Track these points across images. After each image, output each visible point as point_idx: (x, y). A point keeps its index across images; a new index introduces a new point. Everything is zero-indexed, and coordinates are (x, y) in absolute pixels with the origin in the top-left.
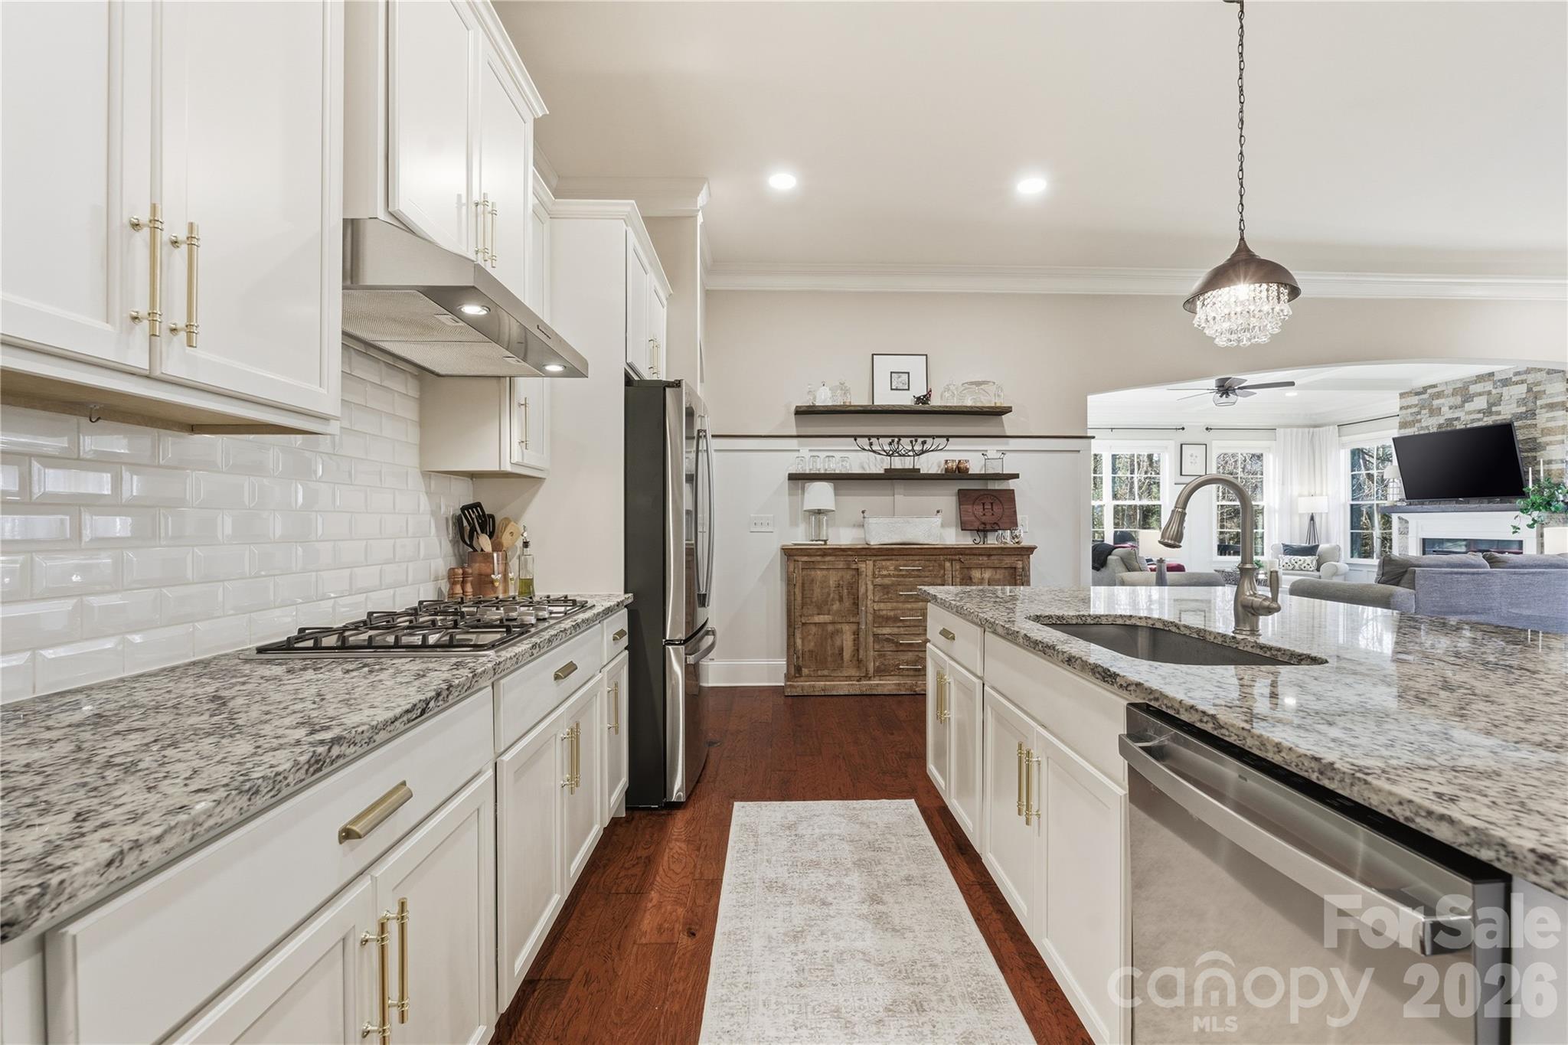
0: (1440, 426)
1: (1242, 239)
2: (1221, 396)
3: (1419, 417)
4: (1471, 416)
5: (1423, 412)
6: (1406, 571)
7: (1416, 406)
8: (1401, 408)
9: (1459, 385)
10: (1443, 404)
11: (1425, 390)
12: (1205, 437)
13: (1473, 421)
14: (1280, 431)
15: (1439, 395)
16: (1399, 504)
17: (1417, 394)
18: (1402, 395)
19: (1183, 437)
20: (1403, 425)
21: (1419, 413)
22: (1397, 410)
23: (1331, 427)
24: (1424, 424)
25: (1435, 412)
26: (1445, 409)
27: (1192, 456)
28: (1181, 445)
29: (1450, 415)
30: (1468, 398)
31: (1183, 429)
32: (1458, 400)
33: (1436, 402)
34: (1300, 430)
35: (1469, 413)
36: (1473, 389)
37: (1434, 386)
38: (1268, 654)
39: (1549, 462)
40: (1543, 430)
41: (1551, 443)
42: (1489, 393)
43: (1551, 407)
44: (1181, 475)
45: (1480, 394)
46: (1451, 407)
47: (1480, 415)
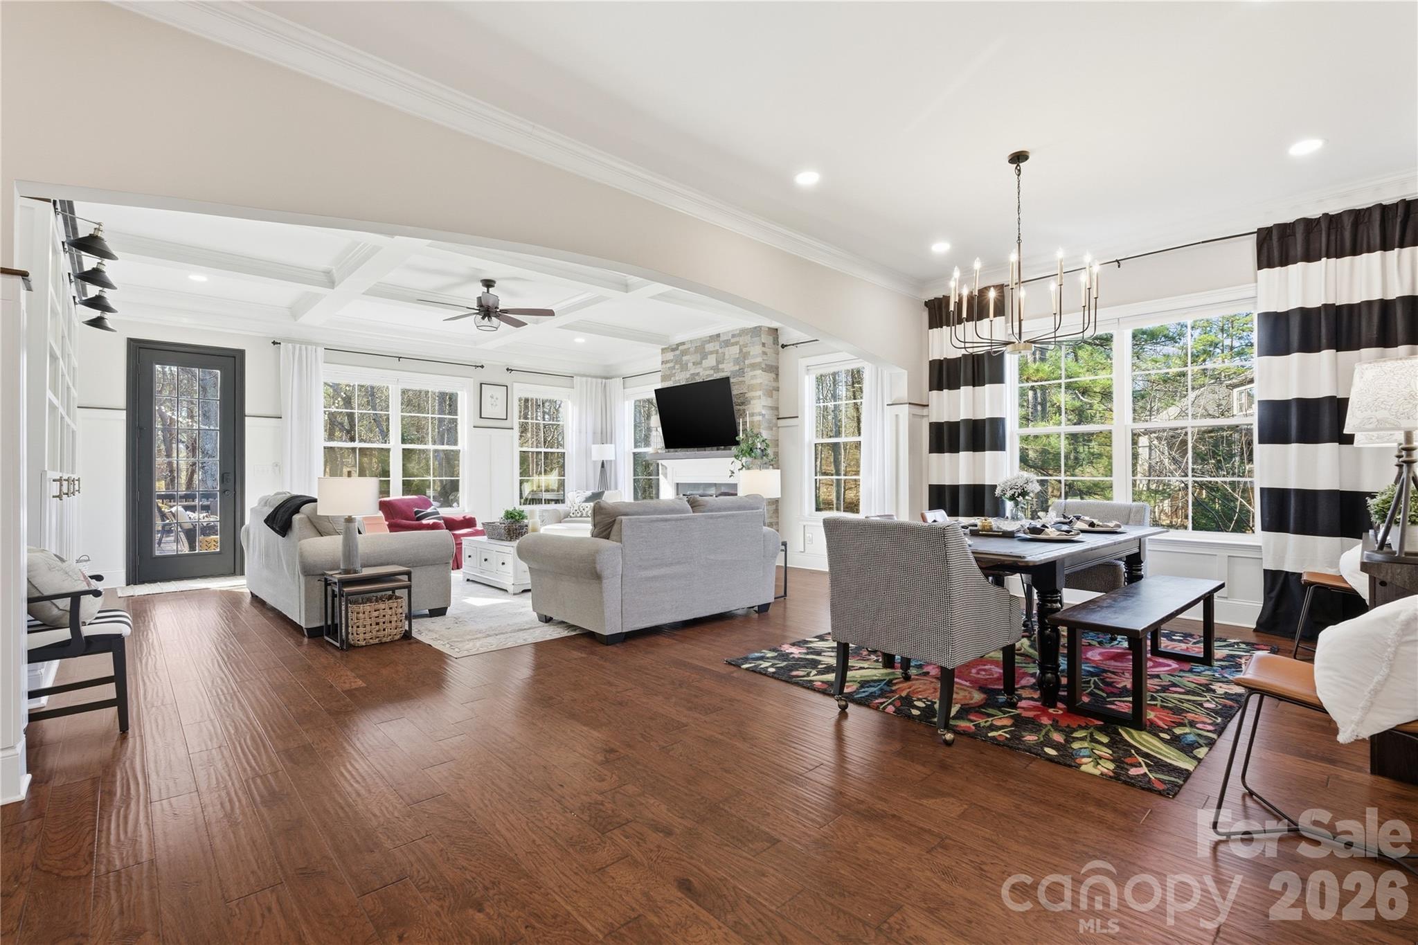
0: (686, 379)
2: (483, 318)
3: (674, 371)
4: (706, 372)
5: (677, 367)
6: (615, 522)
7: (672, 361)
8: (663, 363)
9: (699, 344)
10: (689, 361)
11: (678, 345)
12: (505, 378)
14: (577, 380)
15: (684, 353)
16: (660, 451)
17: (673, 350)
18: (664, 351)
19: (483, 375)
20: (664, 379)
21: (673, 368)
22: (658, 366)
23: (618, 379)
24: (676, 377)
25: (684, 367)
26: (690, 365)
27: (492, 397)
28: (481, 384)
29: (692, 370)
30: (704, 356)
31: (482, 367)
32: (697, 357)
33: (685, 358)
34: (594, 380)
35: (705, 369)
36: (707, 348)
37: (683, 344)
39: (752, 415)
40: (749, 386)
41: (753, 398)
42: (717, 352)
43: (753, 366)
44: (481, 417)
45: (711, 353)
46: (694, 364)
47: (712, 372)
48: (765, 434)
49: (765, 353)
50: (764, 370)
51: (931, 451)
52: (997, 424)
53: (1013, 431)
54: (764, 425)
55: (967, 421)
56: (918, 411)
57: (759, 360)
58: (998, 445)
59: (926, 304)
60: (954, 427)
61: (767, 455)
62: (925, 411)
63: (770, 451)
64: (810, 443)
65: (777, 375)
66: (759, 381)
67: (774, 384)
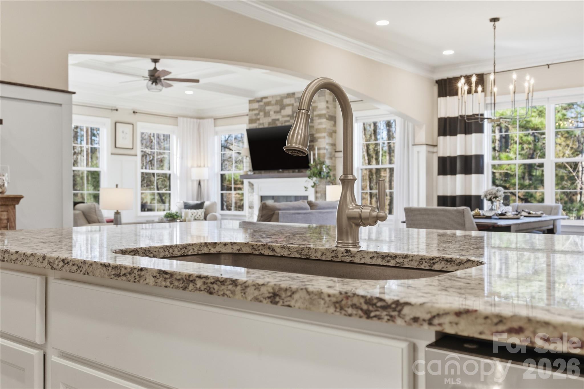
0: (269, 124)
2: (152, 84)
3: (259, 117)
4: (284, 119)
5: (261, 114)
7: (257, 109)
8: (250, 110)
9: (278, 98)
10: (271, 110)
11: (262, 99)
12: (132, 118)
13: (286, 121)
14: (180, 119)
15: (268, 104)
16: (249, 173)
17: (258, 101)
18: (250, 102)
19: (117, 116)
20: (251, 121)
21: (258, 114)
22: (247, 111)
23: (210, 120)
24: (261, 121)
25: (267, 114)
26: (272, 113)
27: (123, 132)
28: (116, 123)
29: (274, 116)
30: (283, 107)
31: (117, 110)
32: (277, 108)
33: (268, 108)
34: (192, 120)
35: (283, 116)
36: (287, 101)
37: (266, 98)
39: (319, 149)
40: (317, 129)
41: (320, 138)
42: (293, 105)
43: (320, 116)
44: (116, 147)
45: (288, 105)
46: (275, 112)
47: (288, 119)
48: (328, 162)
49: (328, 108)
50: (327, 119)
51: (439, 174)
52: (479, 158)
53: (488, 162)
54: (327, 156)
55: (461, 156)
56: (432, 149)
57: (324, 112)
58: (480, 171)
59: (438, 82)
60: (453, 160)
61: (330, 177)
62: (435, 149)
63: (331, 174)
64: (358, 168)
65: (335, 122)
66: (324, 126)
67: (334, 128)
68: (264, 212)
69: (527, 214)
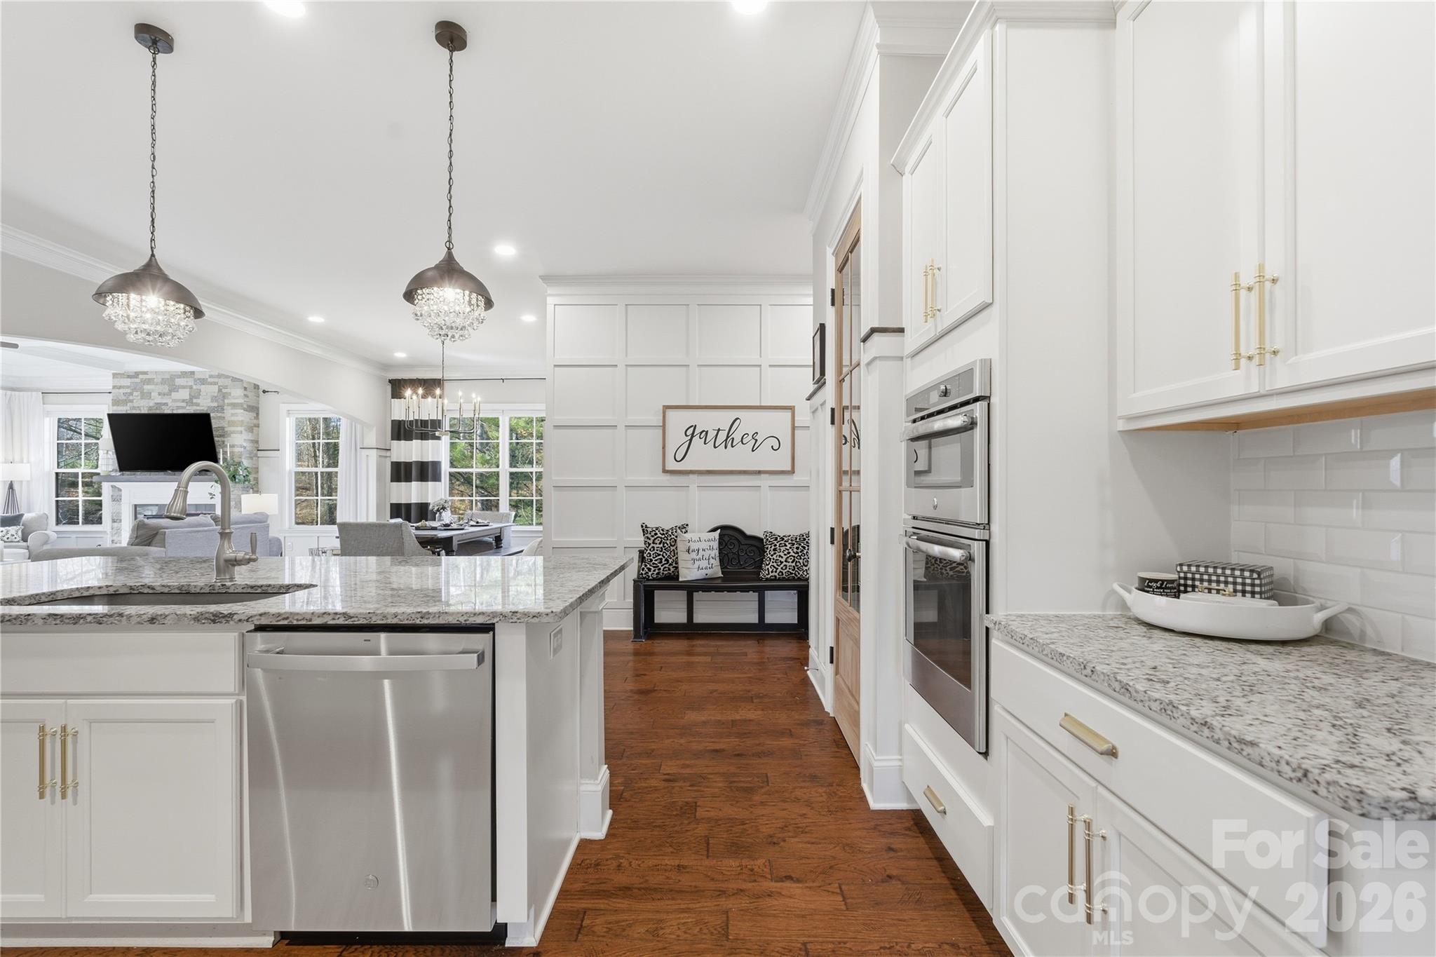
0: (150, 408)
1: (153, 255)
3: (131, 398)
4: (176, 404)
5: (135, 394)
6: (157, 533)
7: (128, 387)
8: (114, 387)
9: (167, 376)
10: (153, 390)
11: (137, 374)
13: (178, 408)
15: (149, 381)
16: (113, 474)
17: (129, 377)
18: (115, 375)
20: (116, 402)
21: (131, 394)
22: (110, 388)
23: (33, 393)
24: (135, 405)
25: (146, 395)
26: (154, 394)
29: (159, 400)
30: (174, 389)
32: (166, 389)
33: (147, 387)
35: (174, 401)
36: (179, 382)
37: (145, 373)
38: (259, 591)
39: (232, 446)
40: (229, 422)
41: (234, 432)
42: (191, 387)
43: (234, 406)
45: (184, 387)
46: (159, 394)
47: (184, 404)
48: (246, 463)
49: (246, 396)
50: (245, 410)
51: (392, 481)
52: (436, 465)
53: (446, 469)
54: (246, 455)
55: (417, 462)
56: (383, 453)
57: (241, 401)
58: (437, 478)
59: (390, 381)
60: (408, 465)
61: (249, 481)
62: (388, 454)
63: (251, 477)
64: (290, 471)
65: (258, 414)
66: (240, 418)
67: (255, 421)
68: (140, 532)
69: (475, 524)
